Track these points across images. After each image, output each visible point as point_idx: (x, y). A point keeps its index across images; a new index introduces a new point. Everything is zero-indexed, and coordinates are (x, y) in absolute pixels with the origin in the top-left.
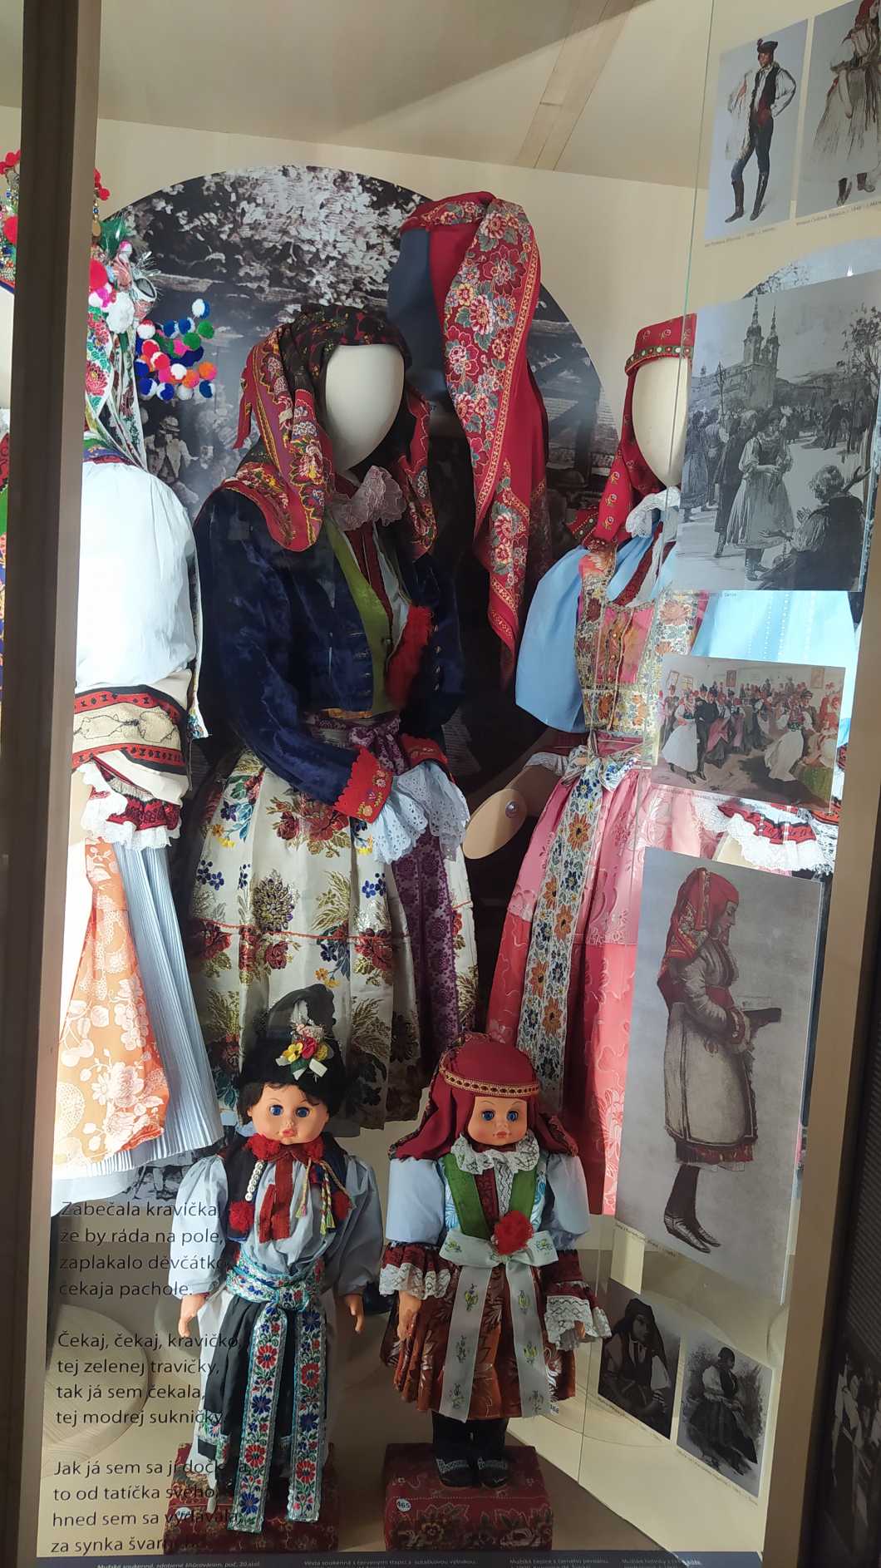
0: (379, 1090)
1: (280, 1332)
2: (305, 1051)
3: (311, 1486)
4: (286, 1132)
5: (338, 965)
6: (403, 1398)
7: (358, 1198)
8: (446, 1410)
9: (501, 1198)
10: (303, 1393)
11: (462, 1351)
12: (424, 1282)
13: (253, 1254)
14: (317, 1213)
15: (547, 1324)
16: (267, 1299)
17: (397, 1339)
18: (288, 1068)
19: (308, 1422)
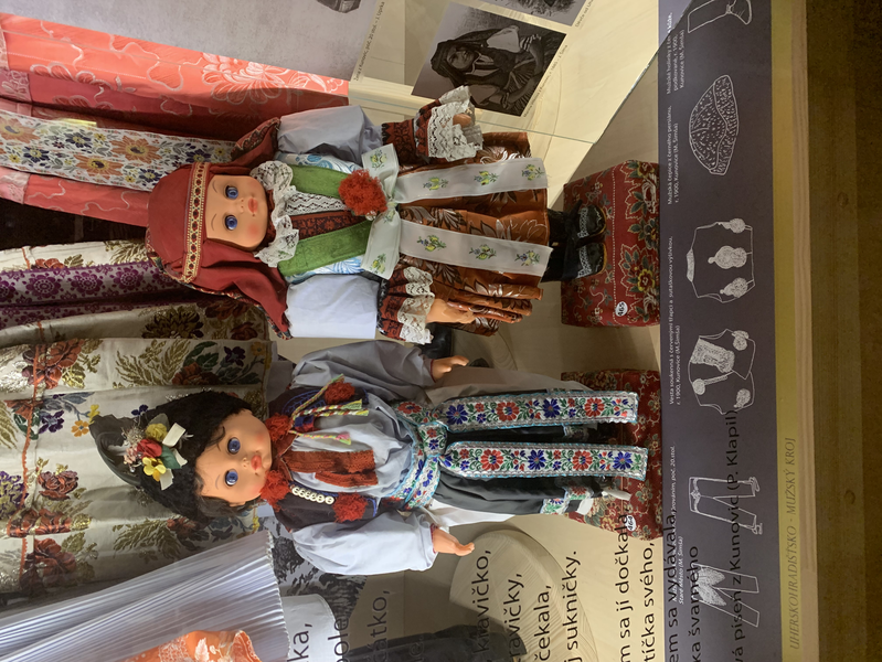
0: (227, 350)
1: (468, 449)
2: (151, 453)
3: (606, 401)
4: (255, 465)
5: (69, 408)
6: (528, 314)
7: (334, 371)
8: (539, 269)
9: (325, 207)
10: (525, 418)
11: (485, 252)
12: (417, 296)
13: (391, 487)
14: (347, 421)
15: (458, 158)
16: (436, 466)
17: (474, 322)
18: (176, 472)
19: (551, 409)
